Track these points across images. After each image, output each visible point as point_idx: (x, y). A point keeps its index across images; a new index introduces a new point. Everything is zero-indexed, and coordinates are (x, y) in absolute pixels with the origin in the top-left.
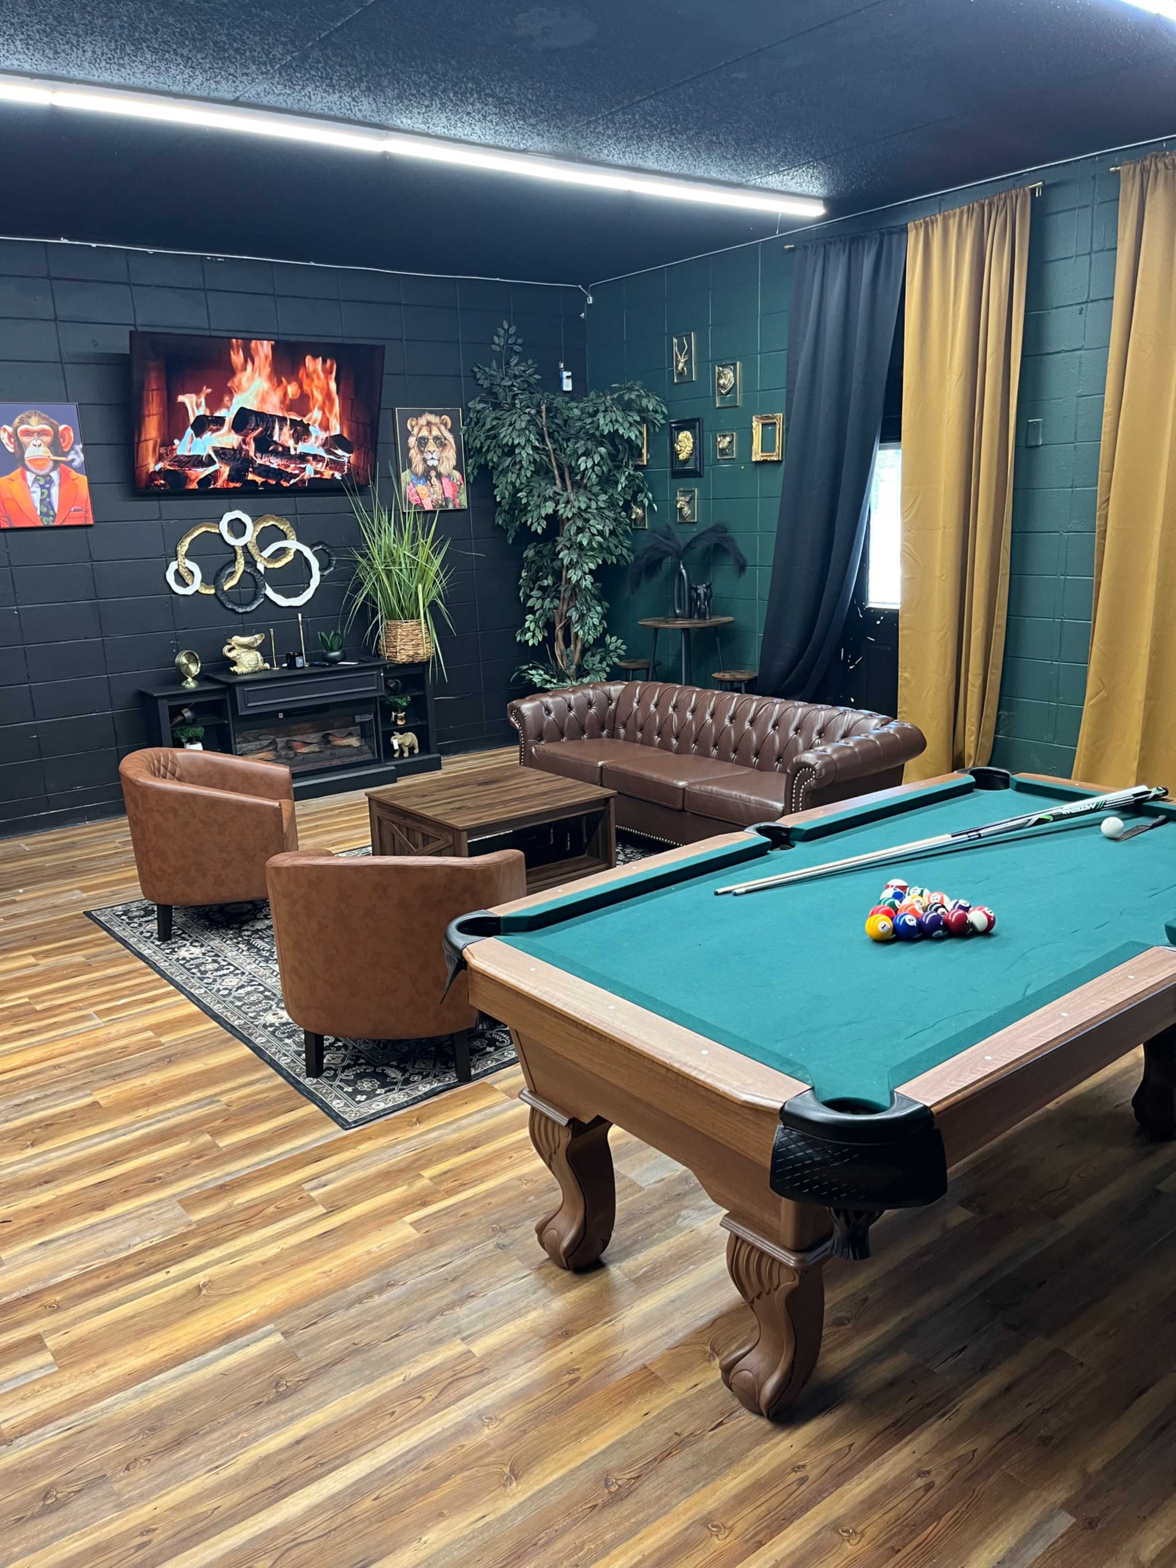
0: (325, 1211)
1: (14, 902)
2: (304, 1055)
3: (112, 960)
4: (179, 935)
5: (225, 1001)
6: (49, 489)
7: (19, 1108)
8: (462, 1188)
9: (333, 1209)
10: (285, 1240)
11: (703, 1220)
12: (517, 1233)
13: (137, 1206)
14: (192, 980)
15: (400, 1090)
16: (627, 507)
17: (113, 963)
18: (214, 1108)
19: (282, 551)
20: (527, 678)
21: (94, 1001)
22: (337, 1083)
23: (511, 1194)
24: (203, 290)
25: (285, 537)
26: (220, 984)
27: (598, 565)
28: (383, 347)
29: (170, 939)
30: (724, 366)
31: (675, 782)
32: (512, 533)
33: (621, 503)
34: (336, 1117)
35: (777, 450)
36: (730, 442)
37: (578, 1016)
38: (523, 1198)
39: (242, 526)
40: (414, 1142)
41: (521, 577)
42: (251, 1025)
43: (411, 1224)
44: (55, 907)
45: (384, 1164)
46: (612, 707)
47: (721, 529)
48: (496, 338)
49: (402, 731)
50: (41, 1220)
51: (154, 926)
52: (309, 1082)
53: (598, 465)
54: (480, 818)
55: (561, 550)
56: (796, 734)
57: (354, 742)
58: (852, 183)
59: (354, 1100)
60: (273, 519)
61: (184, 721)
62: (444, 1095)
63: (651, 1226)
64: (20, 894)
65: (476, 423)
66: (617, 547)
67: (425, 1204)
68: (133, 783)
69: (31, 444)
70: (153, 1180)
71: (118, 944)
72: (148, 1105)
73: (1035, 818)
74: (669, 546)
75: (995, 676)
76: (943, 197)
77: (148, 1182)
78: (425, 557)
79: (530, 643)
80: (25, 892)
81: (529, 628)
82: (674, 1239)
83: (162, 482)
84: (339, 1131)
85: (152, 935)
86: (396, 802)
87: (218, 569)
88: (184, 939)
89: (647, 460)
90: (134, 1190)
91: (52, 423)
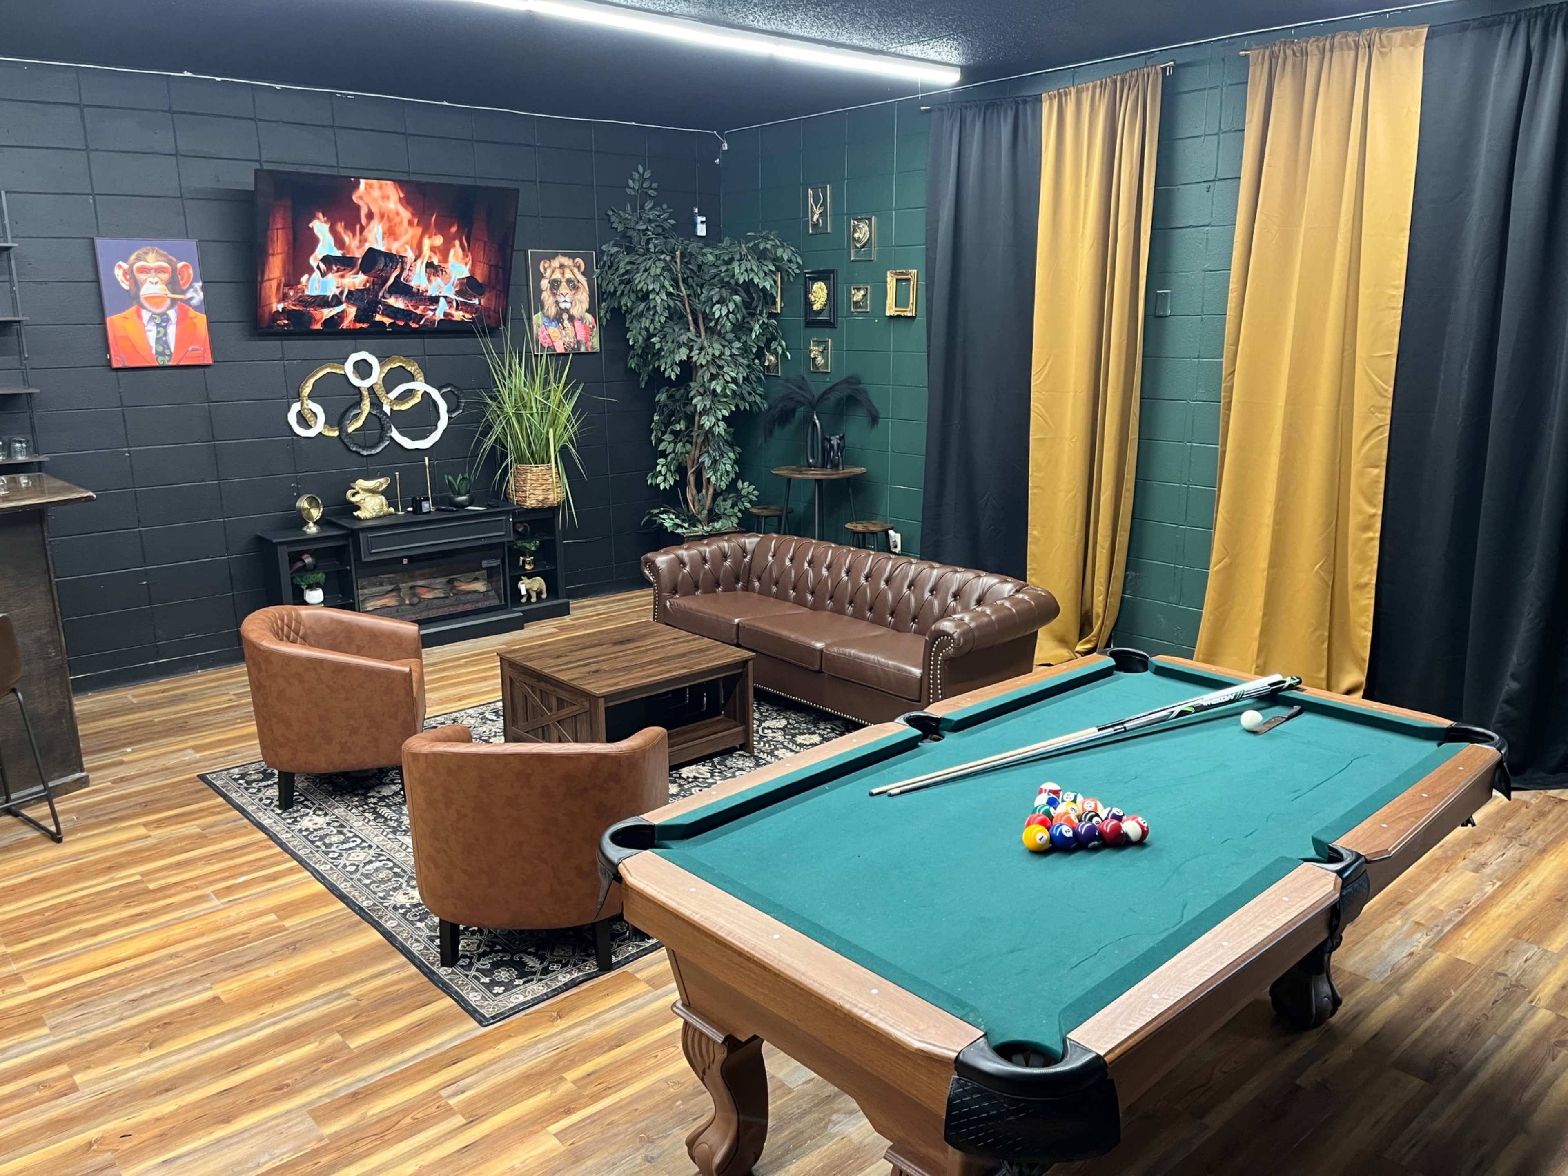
0: (464, 1121)
1: (122, 763)
2: (438, 941)
3: (229, 831)
4: (301, 802)
5: (352, 879)
6: (165, 328)
7: (136, 1004)
8: (608, 1092)
9: (473, 1120)
10: (424, 1156)
11: (854, 1125)
12: (666, 1143)
13: (265, 1118)
14: (316, 854)
15: (540, 980)
16: (760, 355)
17: (231, 834)
18: (343, 1003)
19: (410, 393)
20: (658, 522)
21: (211, 879)
22: (473, 972)
23: (657, 1098)
24: (332, 127)
25: (412, 378)
26: (347, 859)
27: (732, 411)
28: (517, 190)
29: (291, 807)
30: (859, 220)
31: (813, 643)
32: (644, 378)
33: (754, 350)
34: (473, 1012)
35: (911, 306)
36: (864, 296)
37: (742, 946)
38: (669, 1102)
39: (368, 367)
40: (555, 1040)
41: (653, 421)
42: (380, 906)
43: (555, 1135)
44: (167, 769)
45: (525, 1066)
46: (747, 559)
47: (853, 381)
48: (630, 182)
49: (530, 576)
50: (162, 1135)
51: (274, 792)
52: (443, 972)
53: (733, 312)
54: (616, 684)
55: (695, 396)
56: (932, 595)
57: (480, 586)
58: (990, 54)
59: (491, 992)
60: (401, 361)
61: (305, 568)
62: (584, 986)
63: (802, 1132)
64: (127, 754)
65: (610, 267)
66: (750, 394)
67: (568, 1112)
68: (255, 647)
69: (148, 282)
70: (280, 1088)
71: (236, 812)
72: (272, 1000)
73: (1177, 710)
74: (803, 396)
75: (1123, 538)
76: (1077, 70)
77: (276, 1089)
78: (557, 401)
79: (662, 487)
80: (133, 751)
81: (660, 472)
82: (825, 1147)
83: (286, 322)
84: (477, 1028)
85: (272, 803)
86: (528, 664)
87: (342, 411)
88: (306, 807)
89: (781, 308)
90: (261, 1099)
91: (170, 260)
